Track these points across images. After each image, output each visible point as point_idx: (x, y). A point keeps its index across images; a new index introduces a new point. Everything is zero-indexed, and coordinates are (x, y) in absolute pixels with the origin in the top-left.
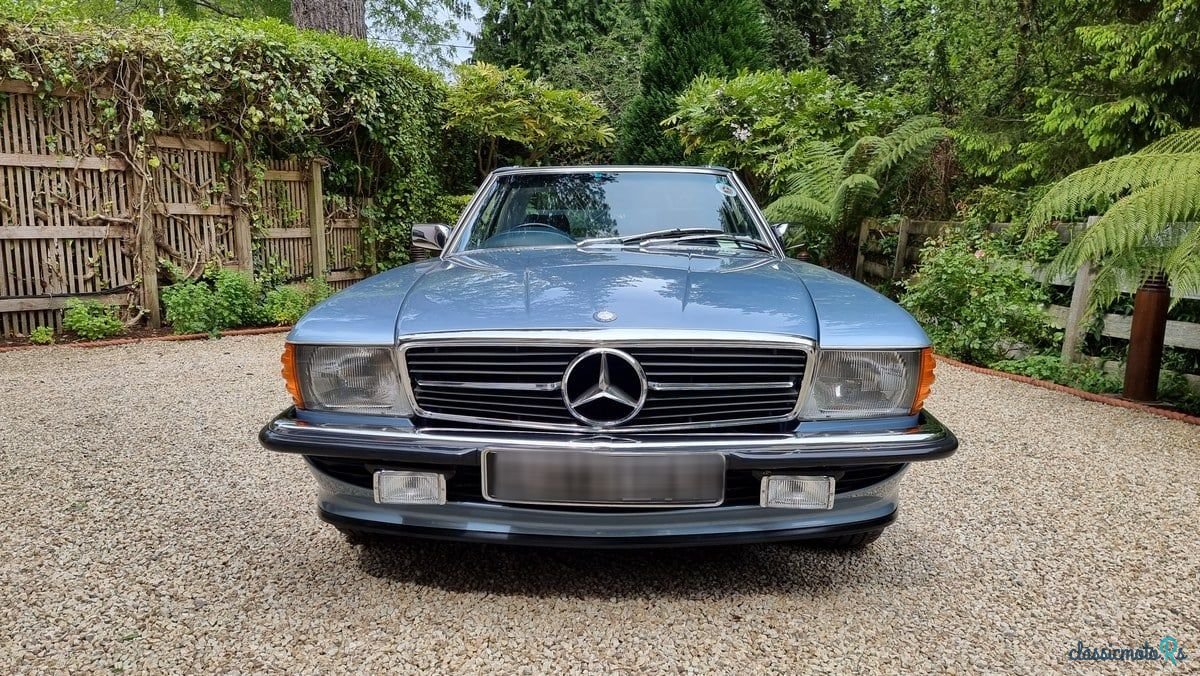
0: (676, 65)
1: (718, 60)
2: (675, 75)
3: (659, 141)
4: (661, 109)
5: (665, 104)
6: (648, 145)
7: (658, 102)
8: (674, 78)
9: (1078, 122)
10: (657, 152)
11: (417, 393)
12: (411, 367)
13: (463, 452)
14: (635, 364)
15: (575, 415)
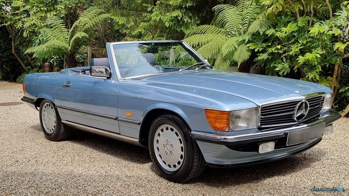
11: (261, 120)
12: (261, 113)
13: (283, 134)
14: (308, 103)
15: (296, 119)
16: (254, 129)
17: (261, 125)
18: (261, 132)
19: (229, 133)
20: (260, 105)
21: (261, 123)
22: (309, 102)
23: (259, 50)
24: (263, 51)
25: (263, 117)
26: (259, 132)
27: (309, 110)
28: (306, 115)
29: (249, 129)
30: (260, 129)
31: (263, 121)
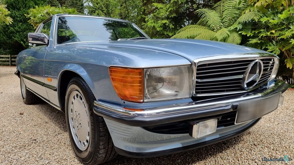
0: (18, 3)
1: (33, 3)
2: (18, 6)
3: (15, 26)
4: (14, 16)
5: (16, 15)
6: (11, 27)
7: (13, 14)
8: (18, 7)
9: (155, 24)
10: (15, 29)
11: (196, 86)
12: (197, 74)
13: (230, 107)
14: (262, 65)
15: (246, 86)
16: (185, 98)
17: (197, 93)
18: (196, 104)
19: (144, 104)
20: (196, 61)
21: (196, 89)
22: (264, 63)
23: (250, 35)
24: (254, 37)
25: (199, 81)
26: (194, 103)
27: (262, 75)
28: (258, 81)
29: (178, 99)
30: (195, 99)
31: (200, 87)
